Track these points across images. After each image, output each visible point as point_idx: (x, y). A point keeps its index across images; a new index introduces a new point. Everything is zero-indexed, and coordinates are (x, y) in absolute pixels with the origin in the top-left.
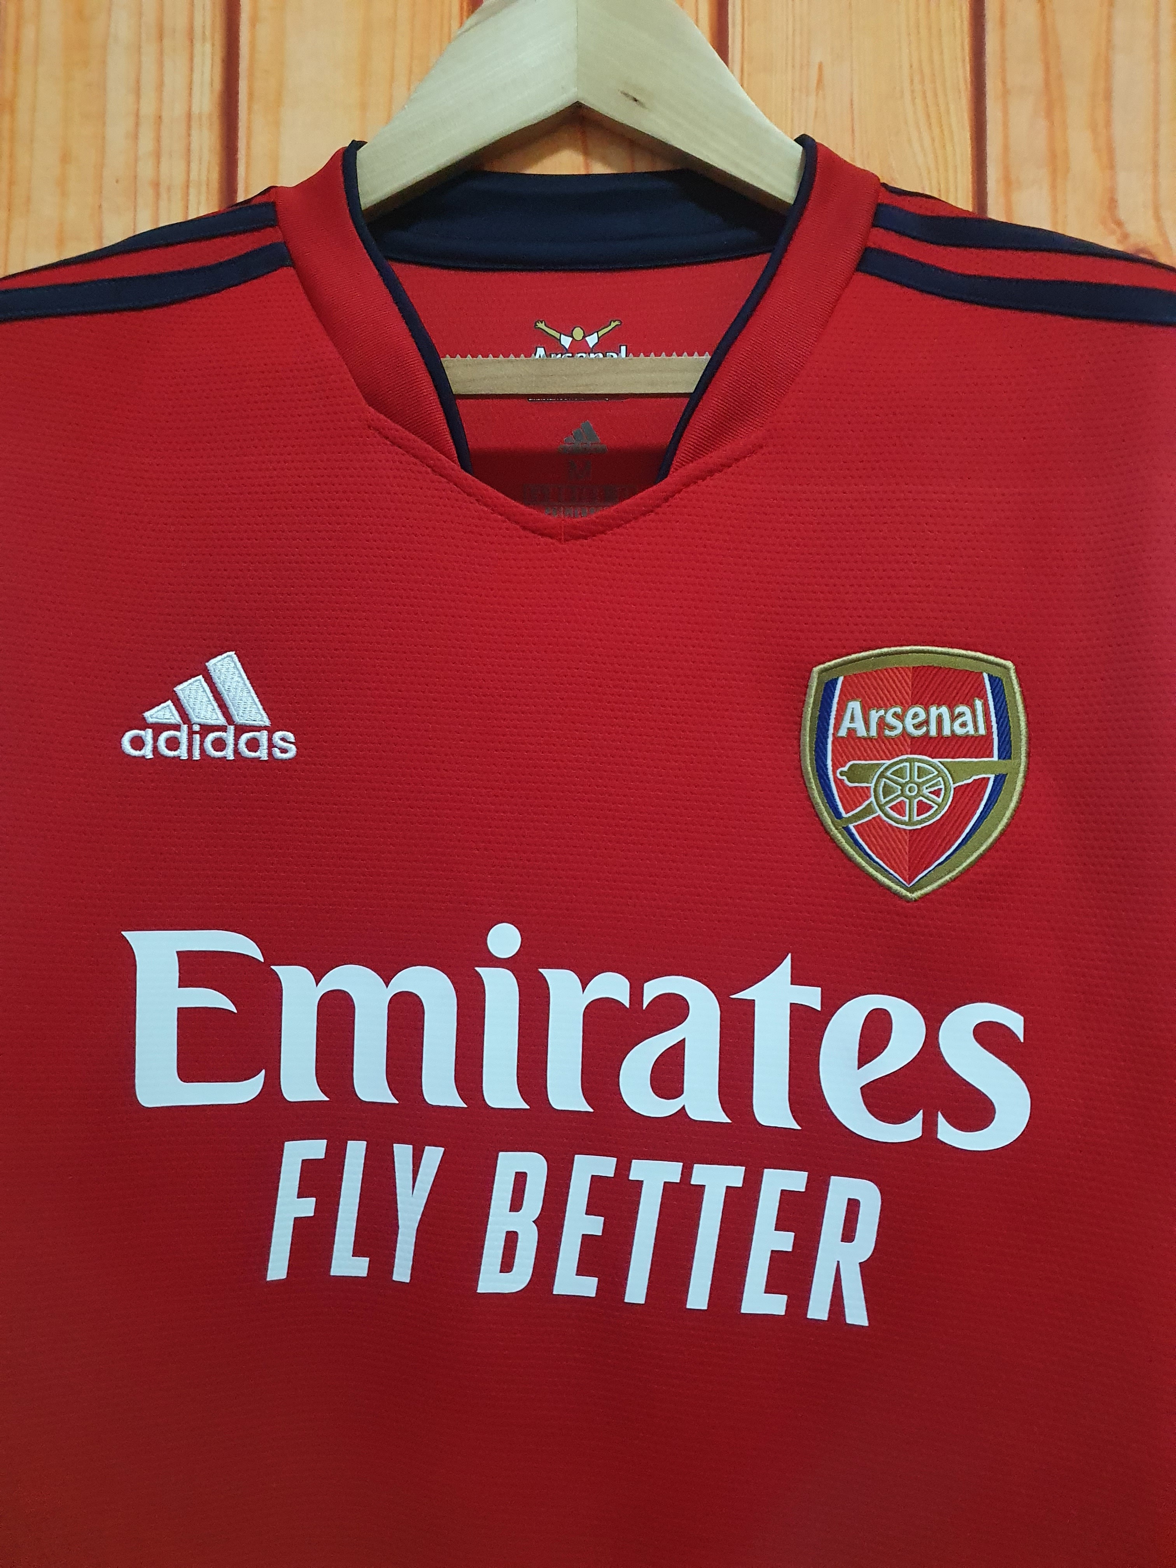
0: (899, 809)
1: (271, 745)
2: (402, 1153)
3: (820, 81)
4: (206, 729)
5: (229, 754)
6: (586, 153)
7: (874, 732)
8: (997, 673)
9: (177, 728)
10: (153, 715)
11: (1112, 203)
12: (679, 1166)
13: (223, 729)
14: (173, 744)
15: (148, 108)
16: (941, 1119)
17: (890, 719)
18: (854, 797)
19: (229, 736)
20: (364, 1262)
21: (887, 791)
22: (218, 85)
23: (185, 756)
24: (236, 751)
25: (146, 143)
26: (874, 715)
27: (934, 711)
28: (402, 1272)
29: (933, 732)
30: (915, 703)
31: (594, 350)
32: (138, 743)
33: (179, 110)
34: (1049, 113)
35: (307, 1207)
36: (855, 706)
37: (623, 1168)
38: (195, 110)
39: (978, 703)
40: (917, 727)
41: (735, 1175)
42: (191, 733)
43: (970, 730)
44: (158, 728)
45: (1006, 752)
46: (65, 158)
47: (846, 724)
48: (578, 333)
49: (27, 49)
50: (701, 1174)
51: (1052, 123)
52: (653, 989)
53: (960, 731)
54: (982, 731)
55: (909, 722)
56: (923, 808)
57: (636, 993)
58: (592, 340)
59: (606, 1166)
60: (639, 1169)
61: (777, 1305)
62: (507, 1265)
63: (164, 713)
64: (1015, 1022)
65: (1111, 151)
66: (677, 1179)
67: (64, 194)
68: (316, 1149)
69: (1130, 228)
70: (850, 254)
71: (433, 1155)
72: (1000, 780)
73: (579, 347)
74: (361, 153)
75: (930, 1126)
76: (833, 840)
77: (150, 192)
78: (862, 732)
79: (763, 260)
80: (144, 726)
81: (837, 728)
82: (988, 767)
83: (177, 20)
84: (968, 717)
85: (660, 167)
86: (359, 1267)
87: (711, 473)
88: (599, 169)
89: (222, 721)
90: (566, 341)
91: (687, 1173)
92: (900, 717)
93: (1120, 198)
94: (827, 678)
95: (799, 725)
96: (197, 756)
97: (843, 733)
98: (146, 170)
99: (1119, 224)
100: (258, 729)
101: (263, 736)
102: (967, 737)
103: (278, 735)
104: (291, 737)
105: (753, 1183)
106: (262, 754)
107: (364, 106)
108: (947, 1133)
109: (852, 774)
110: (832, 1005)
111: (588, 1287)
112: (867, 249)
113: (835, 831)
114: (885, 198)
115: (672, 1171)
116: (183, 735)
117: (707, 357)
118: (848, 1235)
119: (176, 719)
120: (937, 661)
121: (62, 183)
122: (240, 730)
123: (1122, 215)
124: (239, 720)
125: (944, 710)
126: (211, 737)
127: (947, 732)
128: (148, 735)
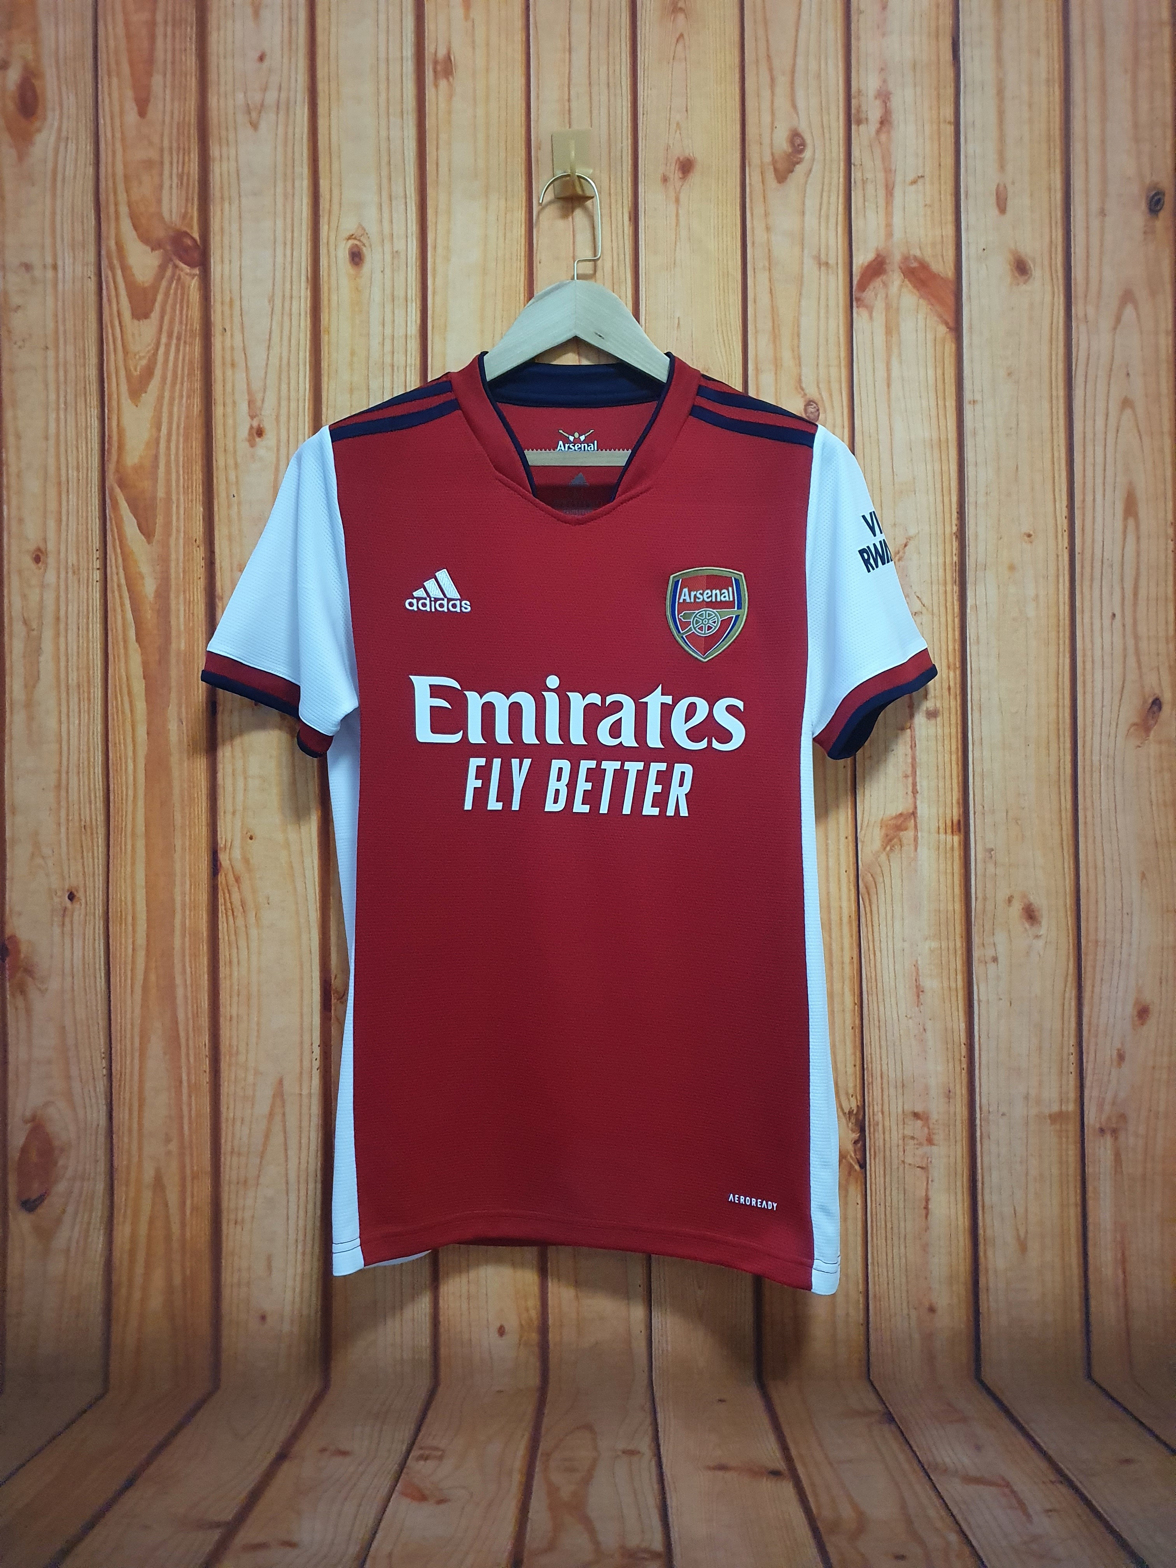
0: (701, 629)
1: (461, 606)
2: (515, 762)
3: (679, 324)
4: (436, 600)
5: (445, 609)
6: (579, 354)
7: (692, 600)
8: (737, 577)
9: (425, 599)
10: (415, 594)
11: (800, 381)
12: (620, 763)
13: (443, 600)
14: (424, 605)
15: (388, 331)
16: (714, 740)
17: (698, 595)
18: (685, 625)
19: (445, 602)
20: (501, 804)
21: (697, 622)
22: (419, 322)
23: (429, 610)
24: (448, 609)
25: (388, 347)
26: (693, 594)
27: (714, 591)
28: (515, 806)
29: (714, 600)
30: (707, 589)
31: (584, 442)
32: (411, 604)
33: (402, 332)
34: (774, 342)
35: (479, 783)
36: (686, 590)
37: (599, 765)
38: (409, 333)
39: (730, 589)
40: (708, 598)
41: (640, 766)
42: (431, 601)
43: (727, 599)
44: (418, 599)
45: (739, 607)
46: (353, 354)
47: (683, 597)
48: (577, 435)
49: (334, 303)
50: (628, 765)
51: (775, 346)
52: (610, 699)
53: (723, 599)
54: (731, 599)
55: (705, 596)
56: (709, 628)
57: (603, 701)
58: (582, 438)
59: (592, 764)
60: (605, 765)
61: (656, 811)
62: (556, 801)
63: (420, 593)
64: (740, 704)
65: (799, 358)
66: (619, 768)
67: (352, 369)
68: (482, 761)
69: (807, 391)
70: (687, 408)
71: (527, 762)
72: (737, 617)
73: (577, 441)
74: (485, 357)
75: (710, 743)
76: (677, 642)
77: (390, 368)
78: (688, 600)
79: (654, 404)
80: (413, 598)
81: (679, 599)
82: (733, 613)
83: (400, 293)
84: (726, 594)
85: (611, 362)
86: (499, 806)
87: (631, 498)
88: (585, 362)
89: (442, 596)
90: (571, 438)
91: (622, 765)
92: (702, 594)
93: (803, 378)
94: (676, 580)
95: (665, 599)
96: (433, 610)
97: (681, 601)
98: (388, 359)
99: (803, 389)
100: (456, 600)
101: (458, 603)
102: (726, 601)
103: (463, 602)
104: (468, 603)
105: (647, 768)
106: (458, 610)
107: (482, 332)
108: (716, 745)
109: (684, 617)
110: (675, 702)
111: (586, 809)
112: (694, 406)
113: (678, 639)
114: (703, 383)
115: (617, 765)
116: (428, 602)
117: (630, 451)
118: (681, 784)
119: (425, 595)
120: (715, 573)
121: (351, 364)
122: (449, 600)
123: (804, 385)
124: (448, 596)
125: (718, 591)
126: (438, 603)
127: (719, 600)
128: (415, 601)
